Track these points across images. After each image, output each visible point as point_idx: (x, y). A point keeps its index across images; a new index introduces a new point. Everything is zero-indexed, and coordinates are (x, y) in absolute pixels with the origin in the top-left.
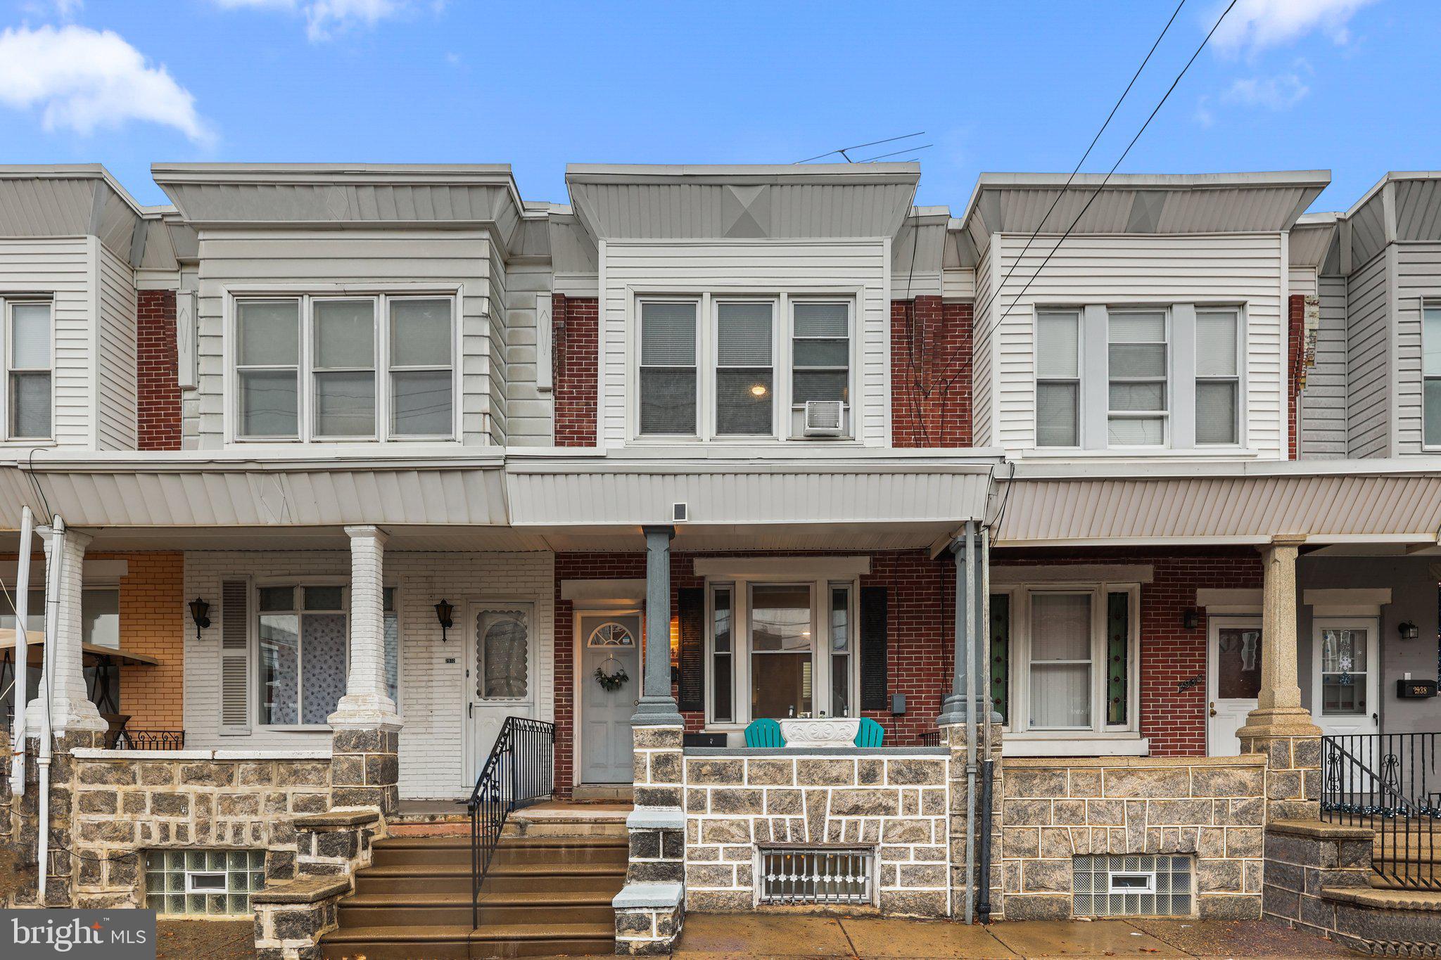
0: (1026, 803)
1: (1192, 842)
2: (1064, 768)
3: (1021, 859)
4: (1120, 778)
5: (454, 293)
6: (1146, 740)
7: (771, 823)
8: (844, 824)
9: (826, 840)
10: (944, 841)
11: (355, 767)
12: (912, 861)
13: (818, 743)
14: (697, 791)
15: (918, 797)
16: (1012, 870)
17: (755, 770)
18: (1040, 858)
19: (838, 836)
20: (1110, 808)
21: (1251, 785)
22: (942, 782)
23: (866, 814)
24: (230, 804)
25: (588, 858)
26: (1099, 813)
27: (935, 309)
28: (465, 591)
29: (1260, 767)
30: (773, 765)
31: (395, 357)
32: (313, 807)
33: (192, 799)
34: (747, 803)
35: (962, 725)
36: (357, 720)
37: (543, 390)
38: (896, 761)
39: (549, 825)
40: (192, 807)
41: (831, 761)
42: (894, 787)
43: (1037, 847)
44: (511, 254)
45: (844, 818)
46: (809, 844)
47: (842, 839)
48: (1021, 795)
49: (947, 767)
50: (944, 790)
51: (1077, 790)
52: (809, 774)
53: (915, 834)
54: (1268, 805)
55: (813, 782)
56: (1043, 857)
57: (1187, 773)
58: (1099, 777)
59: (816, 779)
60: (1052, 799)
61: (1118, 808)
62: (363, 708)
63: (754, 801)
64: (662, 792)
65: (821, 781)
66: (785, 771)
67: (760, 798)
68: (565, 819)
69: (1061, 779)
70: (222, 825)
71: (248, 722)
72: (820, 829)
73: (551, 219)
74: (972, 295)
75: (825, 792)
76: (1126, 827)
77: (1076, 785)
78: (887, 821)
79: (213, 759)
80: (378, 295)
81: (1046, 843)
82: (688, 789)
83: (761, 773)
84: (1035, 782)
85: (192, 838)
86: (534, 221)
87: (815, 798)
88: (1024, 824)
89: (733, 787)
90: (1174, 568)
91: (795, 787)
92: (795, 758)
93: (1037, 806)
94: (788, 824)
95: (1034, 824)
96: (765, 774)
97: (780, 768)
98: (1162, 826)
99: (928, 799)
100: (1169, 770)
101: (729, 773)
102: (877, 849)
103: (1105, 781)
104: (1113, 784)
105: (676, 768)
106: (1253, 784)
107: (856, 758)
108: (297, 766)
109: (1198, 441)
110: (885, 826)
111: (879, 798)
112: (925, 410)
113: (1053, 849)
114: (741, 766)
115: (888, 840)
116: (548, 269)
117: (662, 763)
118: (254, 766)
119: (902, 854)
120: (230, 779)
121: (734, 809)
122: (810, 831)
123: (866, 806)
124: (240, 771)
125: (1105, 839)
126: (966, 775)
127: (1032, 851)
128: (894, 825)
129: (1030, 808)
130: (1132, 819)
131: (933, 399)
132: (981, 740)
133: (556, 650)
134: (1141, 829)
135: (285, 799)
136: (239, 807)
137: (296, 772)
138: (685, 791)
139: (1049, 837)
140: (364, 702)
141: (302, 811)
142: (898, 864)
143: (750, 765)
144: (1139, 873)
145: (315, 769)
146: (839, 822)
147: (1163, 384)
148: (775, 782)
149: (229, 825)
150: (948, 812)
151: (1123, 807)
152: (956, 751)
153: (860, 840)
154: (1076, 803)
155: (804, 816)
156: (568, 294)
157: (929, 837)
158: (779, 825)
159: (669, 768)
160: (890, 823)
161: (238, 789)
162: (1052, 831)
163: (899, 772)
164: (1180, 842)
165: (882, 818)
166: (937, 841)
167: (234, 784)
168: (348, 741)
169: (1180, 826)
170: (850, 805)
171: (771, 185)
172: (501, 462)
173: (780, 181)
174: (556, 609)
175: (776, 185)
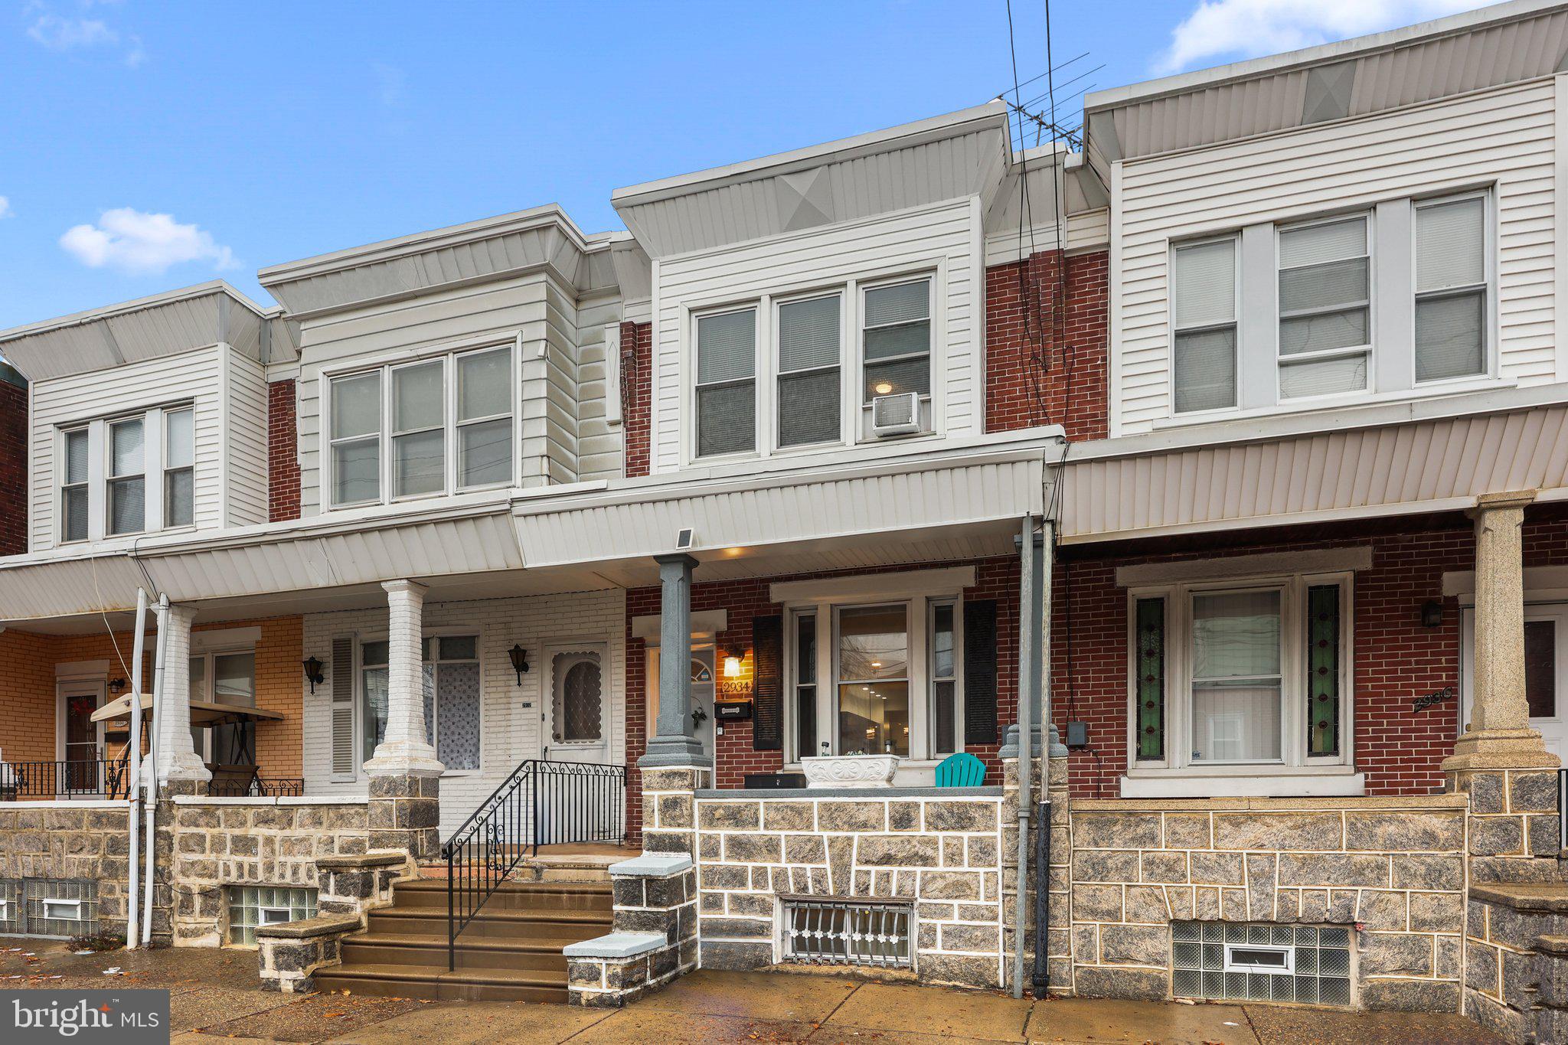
0: (1104, 854)
1: (1349, 910)
2: (1157, 812)
3: (1098, 923)
4: (1237, 825)
5: (513, 340)
6: (1361, 776)
7: (790, 873)
8: (873, 875)
9: (853, 892)
10: (995, 898)
11: (387, 811)
12: (956, 920)
13: (840, 784)
14: (710, 837)
15: (962, 845)
16: (1086, 935)
17: (772, 814)
18: (1124, 923)
19: (867, 888)
20: (1222, 862)
21: (1443, 835)
22: (993, 828)
23: (900, 865)
24: (290, 845)
25: (589, 904)
26: (1206, 868)
27: (1053, 266)
28: (541, 635)
29: (1458, 810)
30: (792, 809)
31: (464, 410)
32: (355, 849)
33: (261, 841)
34: (764, 850)
35: (1014, 760)
37: (613, 424)
38: (935, 804)
39: (564, 871)
40: (260, 848)
41: (858, 804)
42: (933, 833)
43: (1120, 908)
44: (579, 291)
45: (873, 869)
46: (834, 896)
47: (872, 892)
48: (1096, 844)
49: (999, 808)
50: (995, 837)
51: (1175, 839)
52: (832, 816)
53: (960, 888)
54: (1470, 862)
55: (837, 828)
56: (1129, 921)
57: (1339, 819)
58: (1206, 824)
59: (840, 824)
60: (1140, 850)
61: (1234, 864)
62: (394, 754)
63: (772, 848)
64: (670, 837)
65: (846, 826)
66: (805, 815)
67: (778, 845)
68: (579, 864)
69: (1152, 825)
70: (283, 864)
71: (353, 770)
72: (845, 880)
73: (614, 248)
74: (1104, 240)
75: (850, 839)
76: (1246, 886)
77: (1174, 833)
78: (926, 873)
79: (277, 805)
80: (447, 355)
81: (1132, 905)
82: (700, 834)
83: (779, 817)
84: (1115, 829)
85: (261, 876)
86: (596, 253)
87: (839, 845)
88: (1102, 880)
89: (749, 832)
90: (1405, 548)
91: (816, 832)
92: (816, 800)
93: (1120, 859)
94: (809, 874)
95: (1115, 880)
96: (783, 818)
97: (798, 811)
98: (1301, 888)
99: (976, 847)
100: (1311, 814)
101: (744, 817)
102: (916, 904)
103: (1216, 828)
104: (1226, 832)
105: (685, 812)
106: (1447, 834)
107: (886, 800)
108: (343, 810)
109: (1419, 379)
110: (922, 879)
111: (915, 846)
113: (1141, 912)
114: (757, 810)
115: (927, 895)
116: (616, 299)
117: (670, 805)
118: (309, 811)
119: (945, 912)
120: (290, 823)
121: (749, 856)
122: (835, 883)
123: (900, 855)
124: (298, 815)
125: (1216, 902)
126: (1017, 820)
127: (1114, 914)
128: (934, 878)
129: (1110, 861)
130: (1255, 877)
131: (1055, 373)
132: (1037, 778)
133: (628, 690)
134: (1269, 890)
135: (333, 842)
136: (297, 848)
137: (342, 816)
138: (697, 836)
139: (1136, 897)
140: (396, 748)
141: (346, 852)
142: (939, 923)
143: (766, 809)
144: (1270, 947)
145: (357, 813)
146: (868, 873)
147: (1365, 310)
148: (793, 827)
149: (289, 865)
150: (1000, 864)
151: (1242, 862)
152: (1008, 791)
153: (893, 894)
154: (1173, 856)
155: (827, 865)
156: (637, 321)
157: (977, 893)
158: (799, 875)
159: (678, 812)
160: (929, 875)
161: (296, 832)
162: (1139, 890)
163: (940, 816)
164: (1329, 908)
165: (919, 870)
166: (987, 898)
167: (293, 827)
168: (381, 787)
169: (1329, 889)
170: (880, 854)
171: (829, 165)
172: (507, 506)
173: (838, 157)
174: (628, 647)
175: (835, 163)
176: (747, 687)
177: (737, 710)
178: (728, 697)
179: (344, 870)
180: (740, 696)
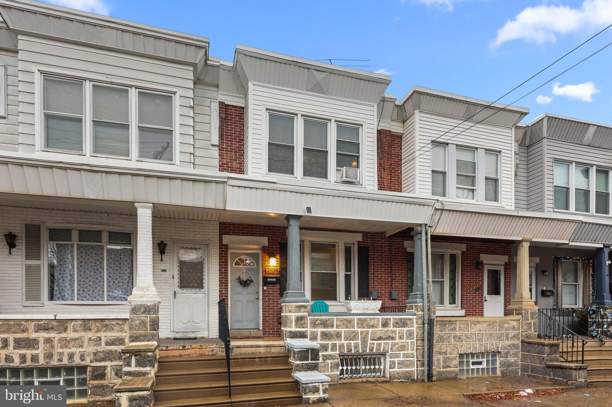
0: (443, 334)
1: (498, 348)
2: (456, 321)
3: (441, 356)
4: (475, 325)
5: (175, 93)
6: (464, 310)
7: (345, 345)
8: (375, 344)
9: (368, 351)
10: (413, 350)
11: (143, 323)
12: (402, 359)
13: (364, 311)
14: (314, 332)
15: (404, 333)
16: (438, 360)
17: (339, 322)
18: (448, 356)
19: (373, 349)
20: (472, 336)
21: (516, 327)
22: (413, 327)
23: (384, 340)
24: (65, 343)
26: (468, 338)
27: (388, 135)
28: (172, 237)
29: (519, 320)
30: (347, 320)
32: (118, 343)
33: (41, 341)
34: (336, 337)
35: (422, 304)
36: (145, 299)
37: (213, 146)
38: (396, 319)
39: (244, 349)
40: (41, 345)
41: (370, 318)
42: (395, 329)
43: (447, 351)
44: (198, 79)
45: (375, 342)
46: (361, 353)
47: (374, 351)
48: (442, 332)
49: (415, 321)
50: (414, 330)
51: (460, 329)
52: (361, 323)
53: (403, 347)
54: (522, 334)
55: (363, 327)
56: (449, 355)
57: (497, 323)
58: (468, 324)
59: (365, 326)
60: (452, 333)
61: (474, 336)
62: (147, 293)
63: (338, 336)
64: (300, 332)
65: (366, 327)
66: (352, 323)
67: (341, 334)
69: (455, 325)
70: (61, 354)
71: (42, 299)
72: (365, 347)
73: (221, 67)
74: (402, 132)
75: (368, 331)
76: (477, 343)
77: (460, 327)
78: (392, 343)
79: (55, 319)
80: (131, 87)
81: (450, 350)
82: (310, 331)
83: (342, 324)
84: (446, 326)
85: (42, 361)
86: (212, 66)
87: (364, 334)
88: (442, 343)
89: (330, 330)
91: (356, 329)
92: (356, 317)
93: (447, 335)
94: (353, 345)
95: (446, 342)
96: (343, 324)
97: (350, 321)
98: (488, 342)
99: (408, 333)
100: (491, 321)
101: (328, 324)
102: (387, 354)
103: (470, 326)
104: (473, 327)
105: (306, 322)
106: (517, 326)
107: (380, 317)
108: (107, 322)
109: (485, 200)
110: (391, 345)
111: (389, 334)
112: (384, 176)
113: (452, 352)
114: (333, 321)
115: (393, 350)
116: (216, 89)
117: (300, 320)
118: (81, 323)
119: (398, 356)
120: (65, 330)
121: (329, 339)
122: (362, 348)
123: (384, 337)
124: (72, 325)
125: (470, 348)
126: (423, 323)
127: (445, 353)
128: (395, 344)
129: (444, 336)
130: (479, 340)
132: (429, 310)
133: (220, 268)
134: (482, 343)
135: (100, 339)
136: (71, 344)
137: (106, 326)
138: (309, 332)
139: (451, 347)
140: (147, 290)
141: (111, 345)
142: (396, 360)
143: (337, 320)
144: (480, 360)
145: (118, 324)
146: (373, 344)
147: (474, 177)
148: (348, 327)
149: (66, 354)
150: (415, 338)
151: (476, 336)
152: (419, 314)
153: (382, 351)
154: (460, 334)
155: (360, 342)
156: (226, 103)
157: (408, 349)
158: (349, 346)
159: (303, 322)
160: (393, 344)
161: (71, 334)
162: (452, 345)
163: (397, 323)
164: (494, 348)
165: (390, 342)
166: (411, 350)
167: (68, 332)
168: (139, 309)
169: (494, 342)
170: (378, 337)
171: (331, 73)
172: (226, 180)
173: (335, 72)
174: (220, 248)
175: (333, 73)
176: (277, 271)
177: (274, 280)
178: (268, 274)
179: (143, 354)
180: (274, 274)
